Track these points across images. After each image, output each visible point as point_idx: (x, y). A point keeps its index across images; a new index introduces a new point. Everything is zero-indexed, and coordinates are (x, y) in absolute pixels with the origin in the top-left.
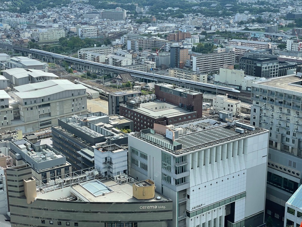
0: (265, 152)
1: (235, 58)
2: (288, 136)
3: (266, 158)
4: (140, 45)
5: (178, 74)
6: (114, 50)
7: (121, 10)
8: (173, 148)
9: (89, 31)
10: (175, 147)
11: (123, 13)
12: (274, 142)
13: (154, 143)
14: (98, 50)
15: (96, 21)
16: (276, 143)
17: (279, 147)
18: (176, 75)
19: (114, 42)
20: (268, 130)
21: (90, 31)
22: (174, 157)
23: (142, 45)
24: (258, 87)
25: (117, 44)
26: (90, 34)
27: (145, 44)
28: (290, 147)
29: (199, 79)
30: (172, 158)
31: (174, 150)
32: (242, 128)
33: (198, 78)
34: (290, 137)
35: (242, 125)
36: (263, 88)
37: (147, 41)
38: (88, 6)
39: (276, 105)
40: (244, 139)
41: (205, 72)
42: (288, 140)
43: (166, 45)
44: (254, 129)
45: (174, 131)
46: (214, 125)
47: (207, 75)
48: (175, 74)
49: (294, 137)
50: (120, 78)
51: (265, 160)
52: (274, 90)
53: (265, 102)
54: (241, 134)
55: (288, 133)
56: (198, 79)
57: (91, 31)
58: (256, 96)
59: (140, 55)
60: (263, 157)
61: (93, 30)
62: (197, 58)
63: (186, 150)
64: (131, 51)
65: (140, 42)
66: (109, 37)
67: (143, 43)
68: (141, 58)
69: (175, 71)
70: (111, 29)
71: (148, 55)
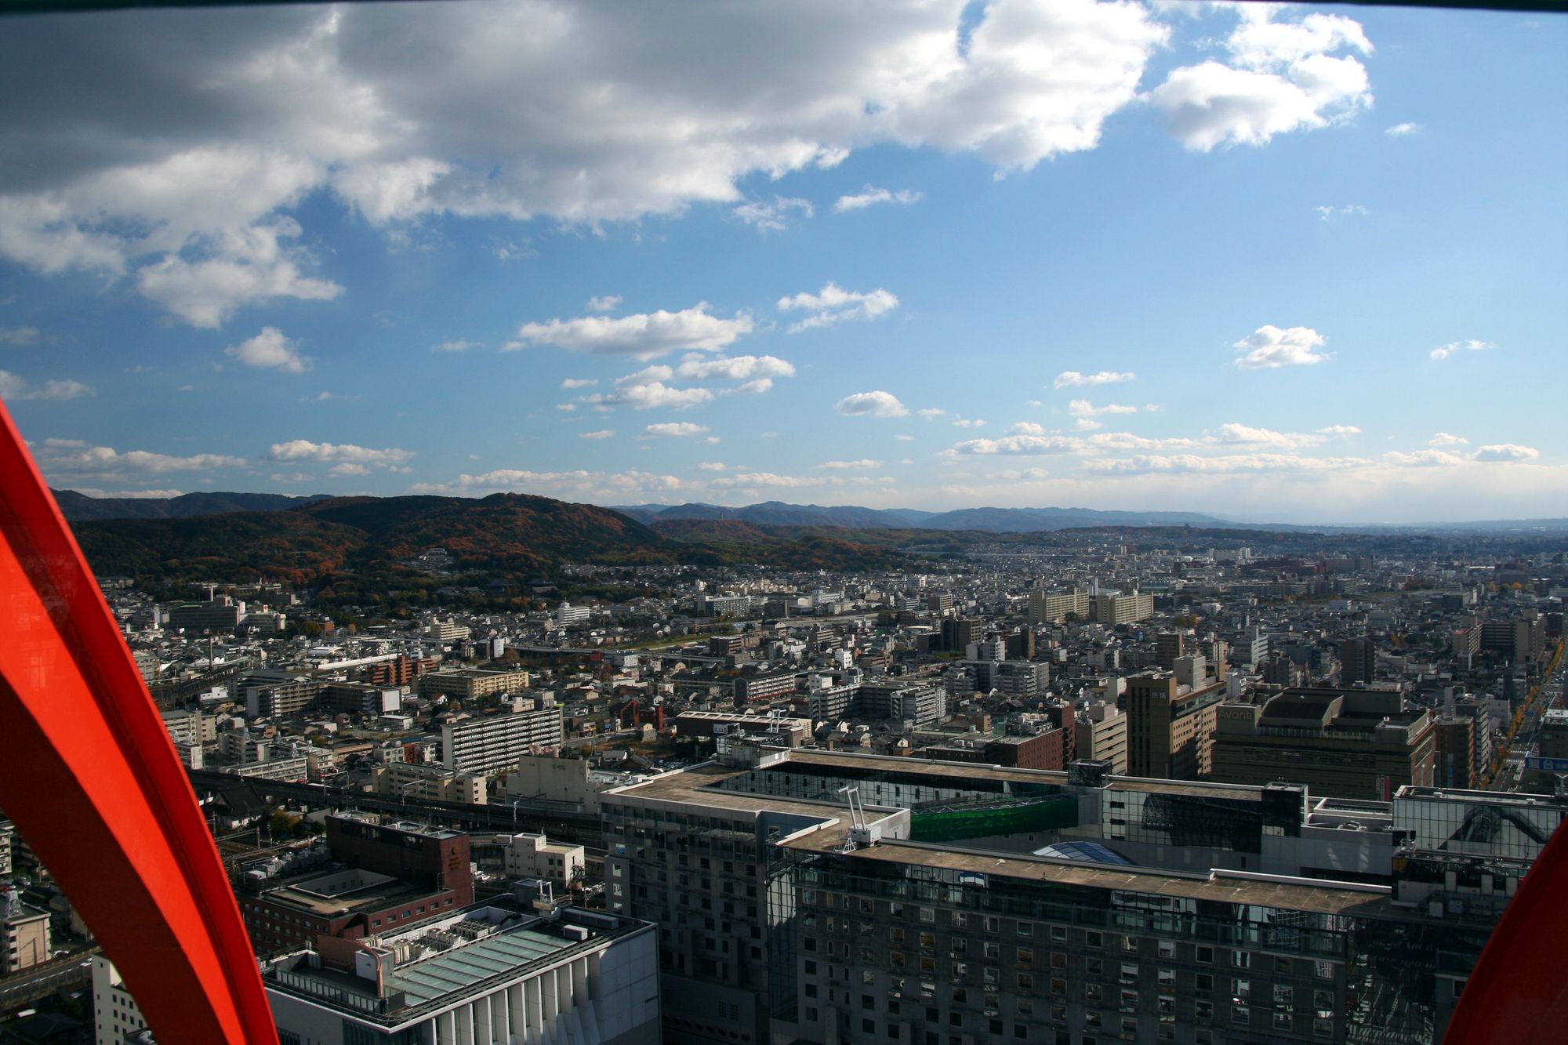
0: (652, 987)
1: (562, 725)
2: (710, 934)
3: (655, 1004)
4: (285, 700)
5: (400, 781)
6: (204, 719)
7: (229, 602)
8: (376, 1004)
10: (382, 1003)
11: (236, 609)
12: (675, 956)
13: (320, 997)
15: (151, 638)
16: (681, 959)
17: (689, 968)
18: (393, 784)
19: (206, 694)
20: (653, 924)
23: (293, 700)
24: (618, 802)
25: (217, 702)
27: (302, 698)
28: (719, 965)
29: (462, 791)
30: (376, 1038)
31: (382, 1010)
32: (582, 924)
33: (460, 787)
34: (716, 934)
35: (582, 915)
36: (632, 804)
37: (308, 688)
38: (130, 595)
39: (670, 847)
40: (590, 956)
41: (480, 770)
42: (710, 944)
43: (364, 699)
44: (615, 925)
45: (382, 952)
46: (502, 922)
47: (484, 778)
48: (392, 780)
49: (726, 935)
50: (224, 803)
51: (654, 1010)
52: (662, 807)
53: (641, 844)
54: (580, 941)
55: (710, 924)
56: (458, 791)
58: (616, 829)
59: (287, 731)
60: (647, 1001)
62: (455, 731)
63: (418, 1010)
64: (259, 721)
65: (284, 691)
66: (190, 681)
67: (296, 695)
68: (288, 738)
69: (391, 773)
70: (199, 658)
71: (309, 730)
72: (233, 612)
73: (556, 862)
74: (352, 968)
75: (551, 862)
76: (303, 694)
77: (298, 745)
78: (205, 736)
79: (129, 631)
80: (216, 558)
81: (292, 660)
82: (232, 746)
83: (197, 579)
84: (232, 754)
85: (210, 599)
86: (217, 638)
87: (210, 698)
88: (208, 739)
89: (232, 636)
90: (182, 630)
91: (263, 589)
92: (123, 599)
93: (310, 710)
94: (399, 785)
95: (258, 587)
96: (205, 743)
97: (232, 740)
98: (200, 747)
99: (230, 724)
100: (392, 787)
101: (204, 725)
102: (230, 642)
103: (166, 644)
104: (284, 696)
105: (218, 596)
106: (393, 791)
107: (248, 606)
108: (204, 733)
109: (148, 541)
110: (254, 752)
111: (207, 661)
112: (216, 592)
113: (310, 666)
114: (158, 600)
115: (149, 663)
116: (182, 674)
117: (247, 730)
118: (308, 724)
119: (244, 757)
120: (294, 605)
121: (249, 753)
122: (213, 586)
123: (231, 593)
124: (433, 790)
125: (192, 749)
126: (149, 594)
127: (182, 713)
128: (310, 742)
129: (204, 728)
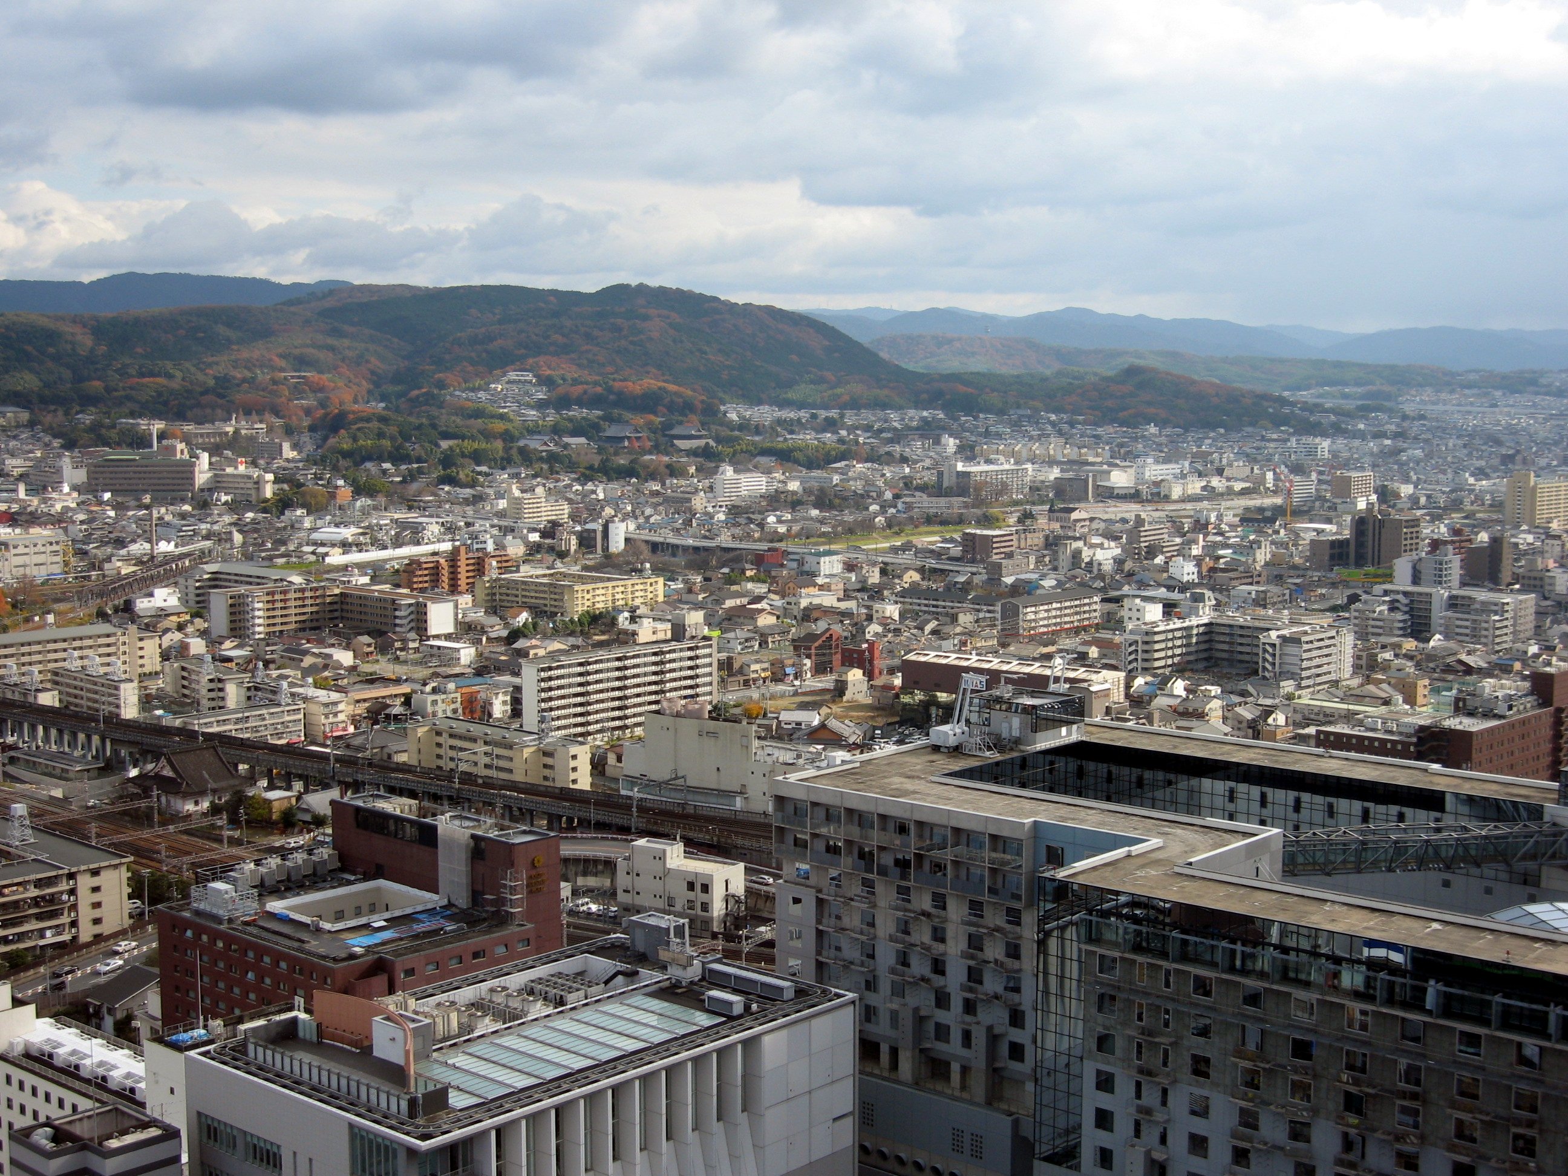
0: (844, 1097)
1: (715, 665)
2: (941, 1016)
3: (848, 1125)
4: (271, 613)
5: (452, 747)
6: (141, 639)
7: (182, 452)
8: (404, 1105)
9: (21, 550)
10: (412, 1103)
11: (193, 465)
12: (884, 1049)
13: (313, 1089)
14: (65, 640)
15: (58, 507)
16: (894, 1052)
17: (906, 1068)
18: (441, 751)
19: (146, 600)
20: (850, 996)
21: (26, 550)
22: (412, 1152)
23: (284, 612)
24: (800, 795)
25: (162, 614)
26: (24, 566)
27: (298, 611)
28: (955, 1068)
29: (551, 767)
30: (402, 1156)
31: (412, 1114)
32: (736, 991)
33: (549, 761)
34: (953, 1017)
35: (737, 977)
36: (823, 800)
37: (308, 594)
38: (23, 436)
39: (883, 872)
40: (746, 1043)
41: (582, 735)
42: (942, 1033)
43: (397, 613)
44: (789, 994)
45: (414, 1020)
46: (606, 983)
47: (587, 748)
48: (439, 745)
49: (968, 1018)
50: (171, 774)
51: (846, 1135)
52: (871, 808)
53: (837, 865)
54: (731, 1018)
55: (942, 1000)
56: (545, 766)
57: (36, 550)
58: (796, 839)
59: (273, 661)
60: (835, 1120)
61: (43, 549)
62: (543, 670)
63: (469, 1114)
64: (228, 644)
65: (270, 598)
66: (119, 577)
67: (289, 604)
68: (275, 673)
69: (439, 733)
70: (134, 541)
71: (308, 661)
72: (187, 470)
73: (698, 887)
74: (366, 1043)
75: (691, 886)
76: (300, 603)
77: (292, 685)
78: (142, 666)
79: (22, 494)
80: (160, 380)
81: (283, 549)
82: (185, 683)
83: (132, 414)
84: (185, 696)
85: (151, 446)
86: (163, 510)
87: (150, 605)
88: (147, 669)
89: (187, 508)
90: (107, 496)
91: (237, 432)
92: (13, 444)
93: (311, 629)
94: (452, 754)
95: (230, 430)
96: (143, 677)
97: (185, 674)
98: (135, 684)
99: (184, 647)
100: (439, 757)
101: (141, 648)
102: (183, 516)
103: (81, 517)
104: (270, 606)
105: (165, 442)
106: (441, 763)
107: (214, 459)
108: (141, 662)
109: (51, 350)
110: (221, 694)
111: (147, 546)
112: (162, 436)
113: (313, 558)
114: (70, 445)
115: (55, 548)
116: (107, 566)
117: (209, 658)
118: (306, 652)
119: (205, 702)
120: (288, 460)
121: (212, 695)
122: (158, 426)
123: (186, 439)
124: (502, 763)
125: (122, 686)
126: (55, 436)
127: (106, 628)
128: (310, 680)
129: (141, 653)
